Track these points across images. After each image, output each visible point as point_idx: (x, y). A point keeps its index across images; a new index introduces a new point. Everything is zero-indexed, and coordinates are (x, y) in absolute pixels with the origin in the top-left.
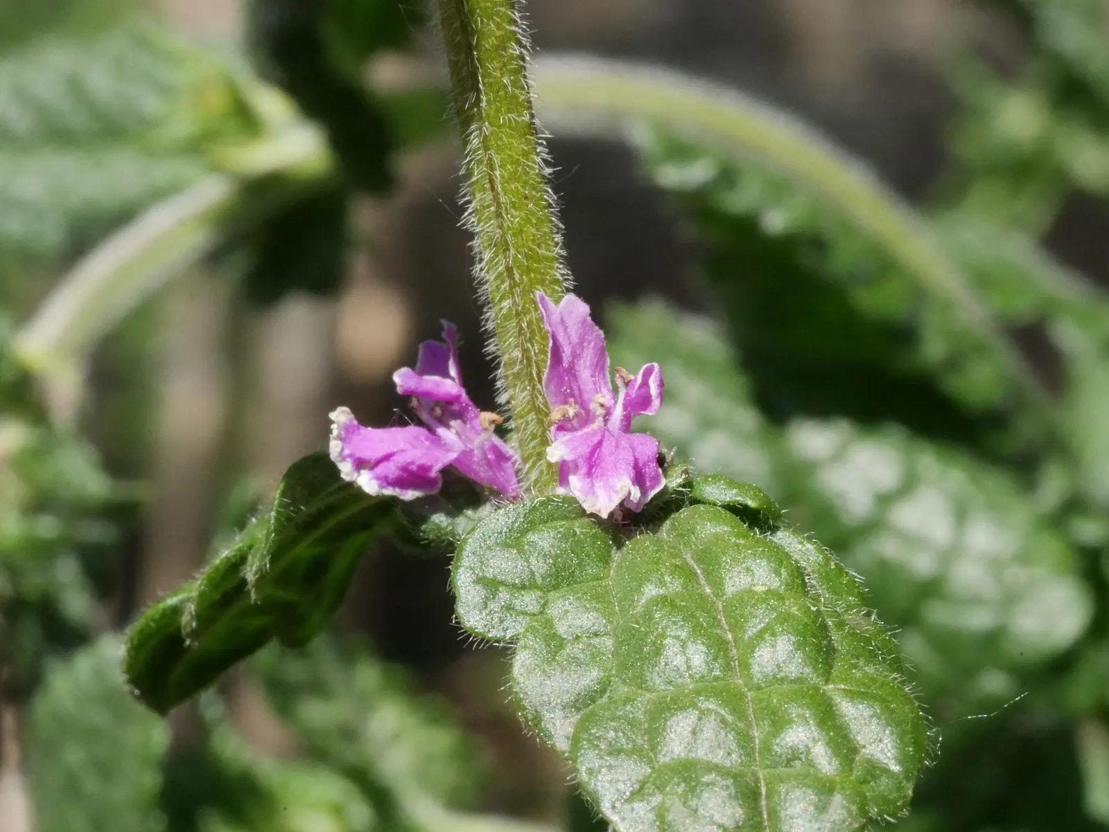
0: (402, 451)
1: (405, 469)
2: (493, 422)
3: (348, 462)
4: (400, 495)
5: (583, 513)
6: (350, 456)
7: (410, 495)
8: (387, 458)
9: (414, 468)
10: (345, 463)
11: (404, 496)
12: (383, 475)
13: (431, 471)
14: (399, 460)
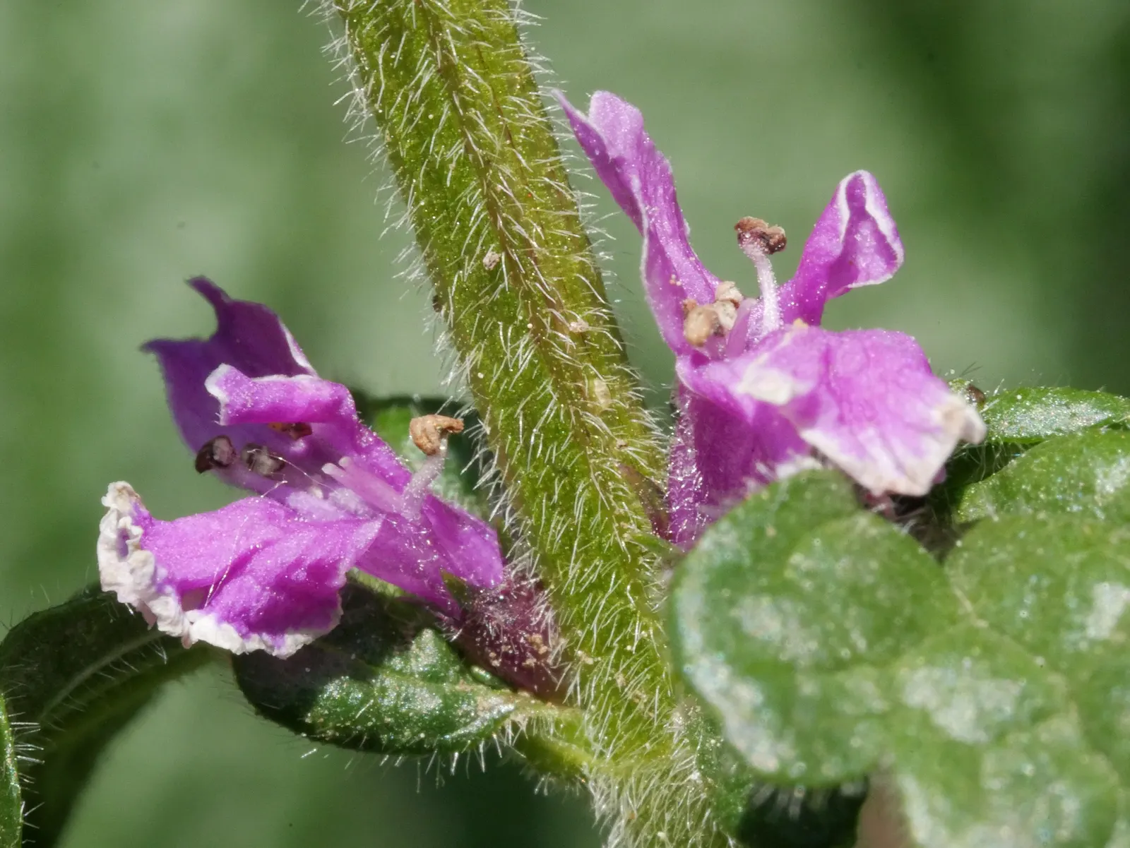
0: (267, 544)
1: (281, 584)
2: (444, 432)
3: (167, 595)
4: (272, 647)
5: (863, 498)
6: (169, 581)
7: (290, 644)
8: (238, 568)
9: (300, 575)
10: (163, 598)
11: (279, 647)
12: (238, 608)
13: (336, 575)
14: (267, 565)
